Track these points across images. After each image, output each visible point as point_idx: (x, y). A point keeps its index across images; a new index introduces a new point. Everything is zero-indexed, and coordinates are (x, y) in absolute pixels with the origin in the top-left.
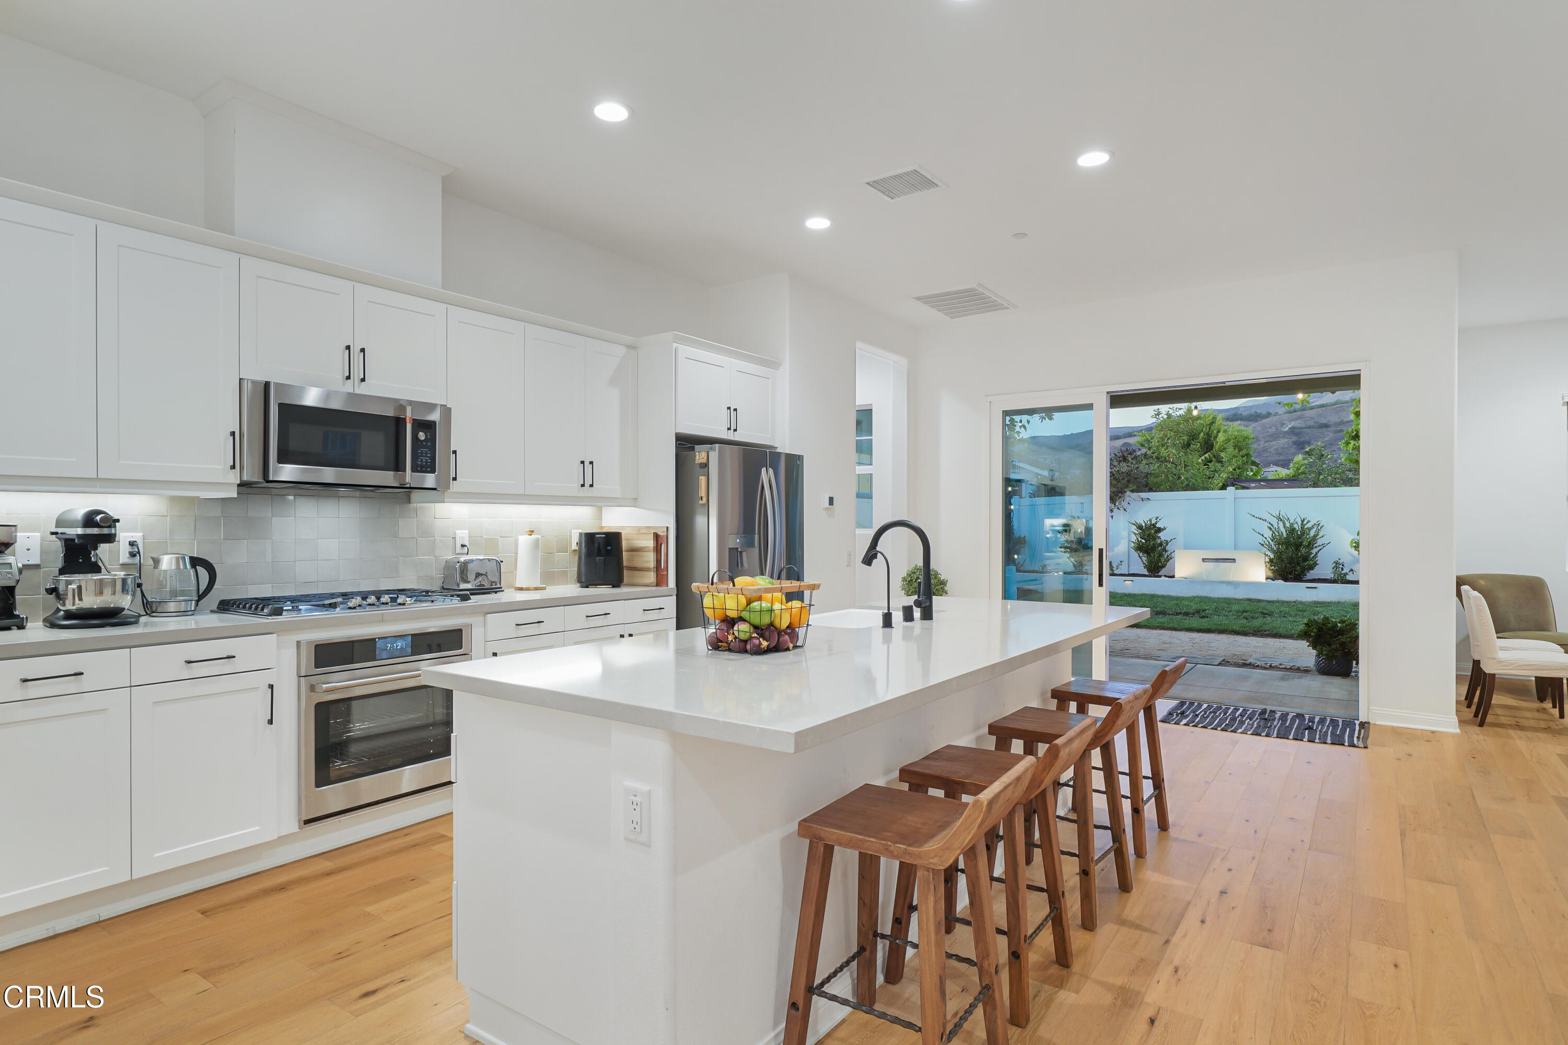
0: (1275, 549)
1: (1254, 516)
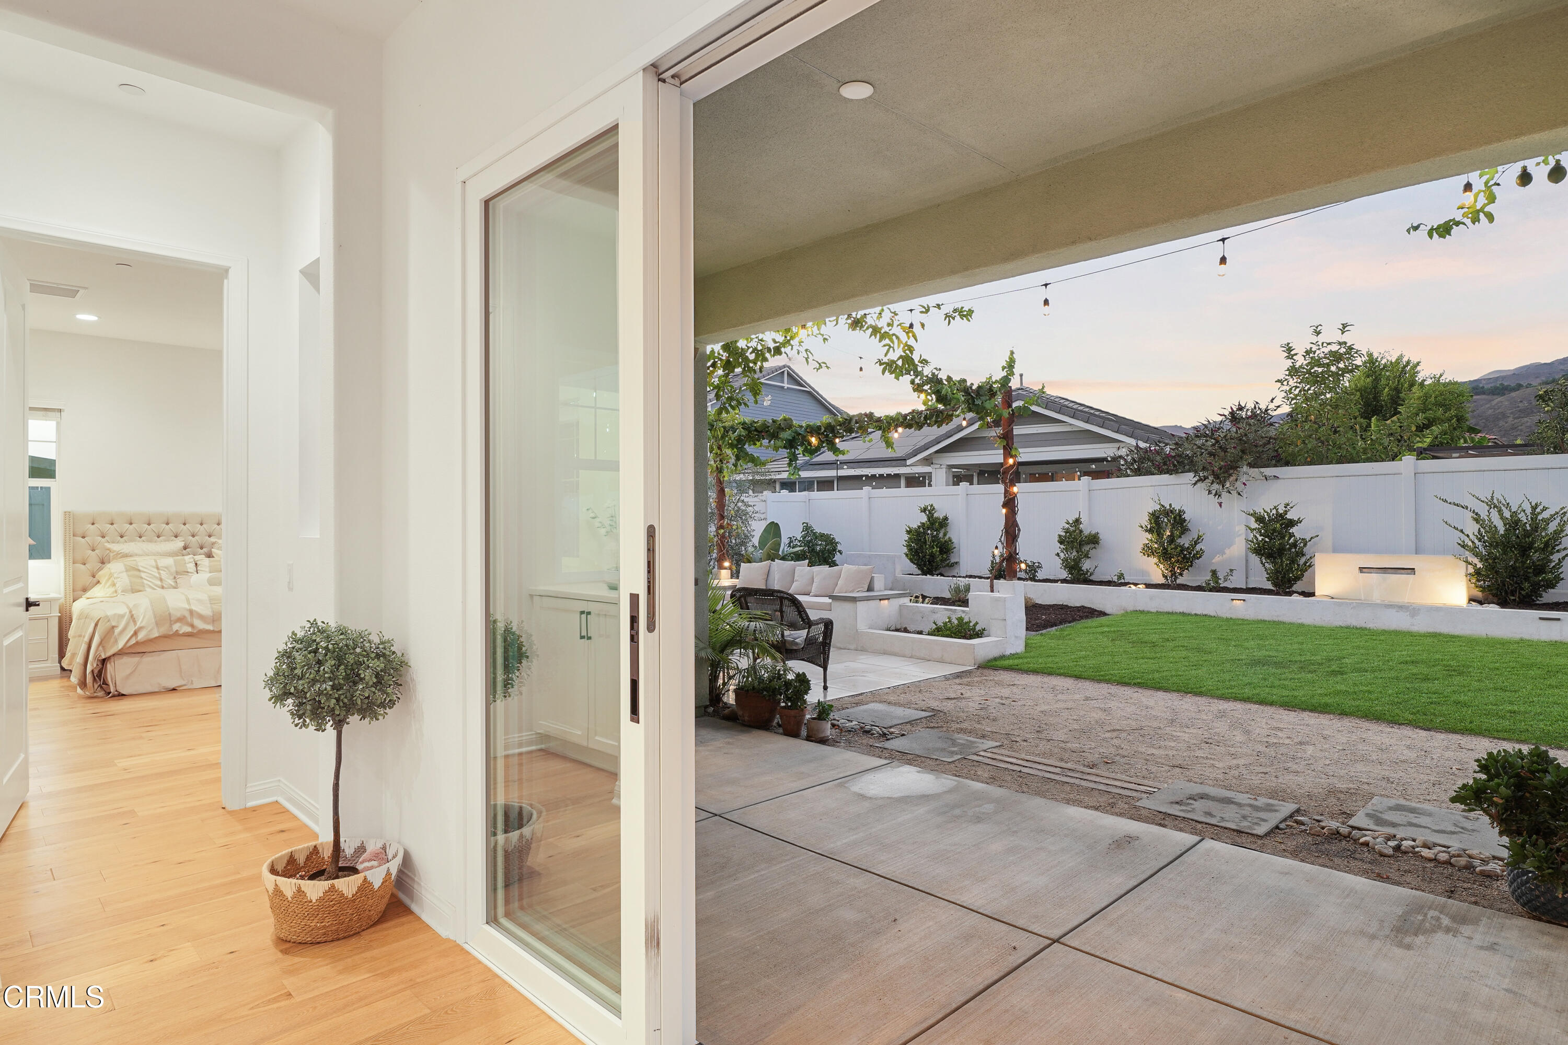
0: (1484, 552)
1: (1446, 501)
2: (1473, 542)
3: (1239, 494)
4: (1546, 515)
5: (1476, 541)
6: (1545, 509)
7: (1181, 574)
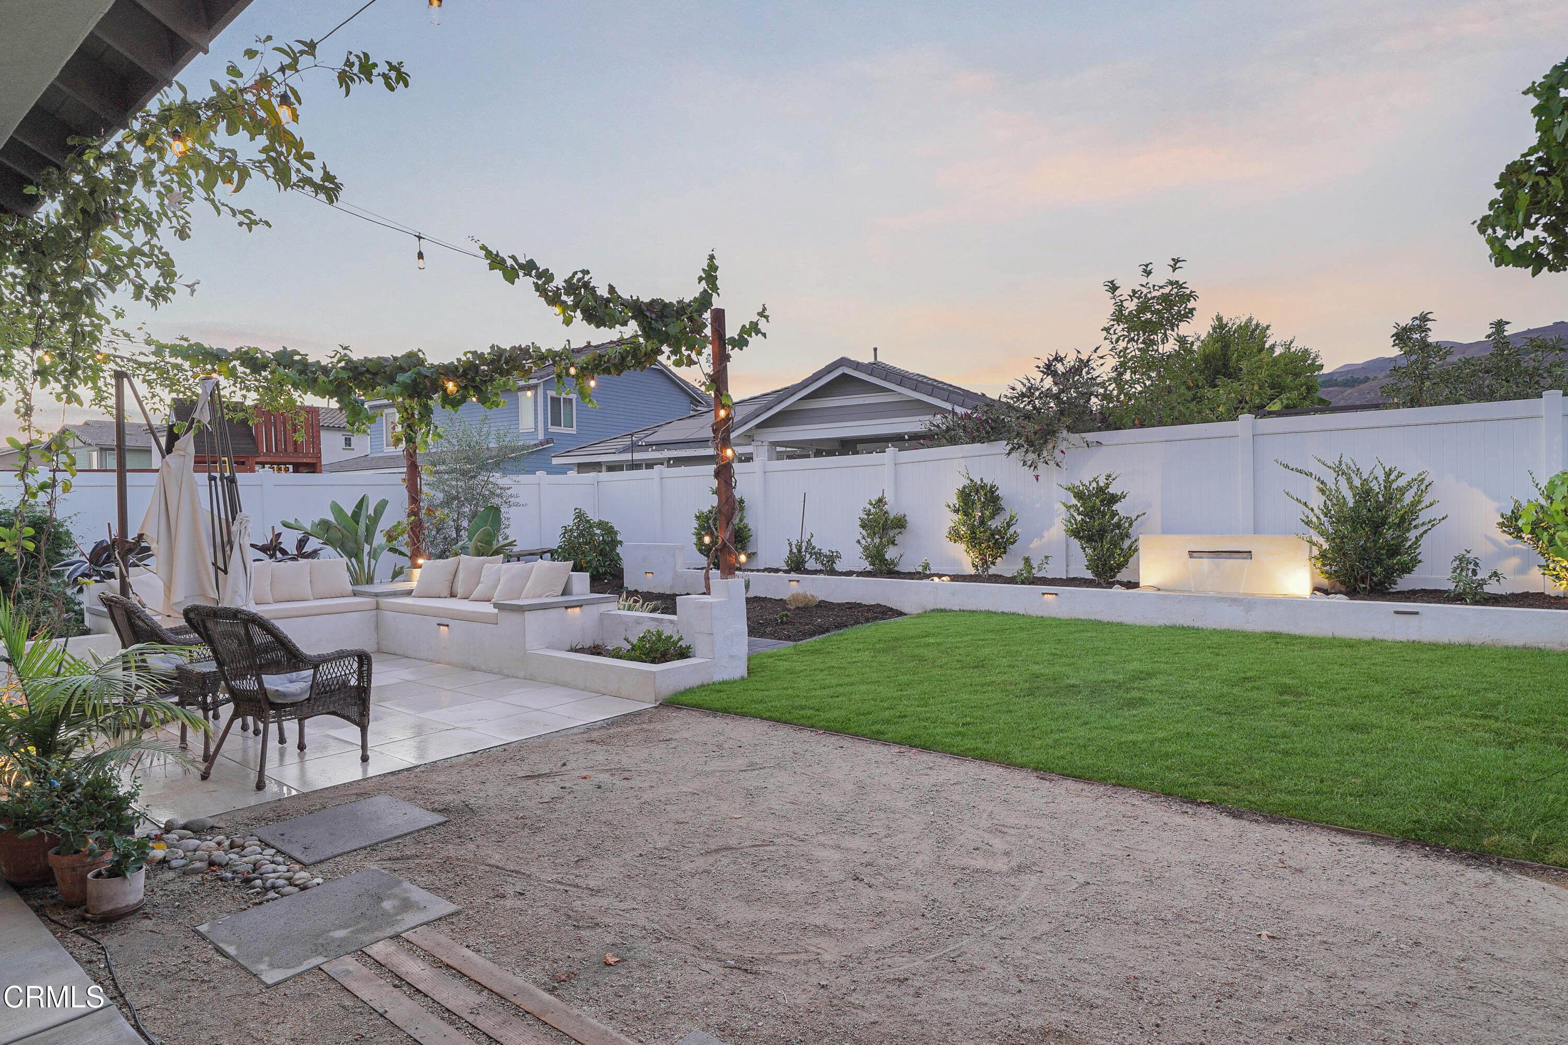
0: (1331, 531)
1: (1287, 467)
2: (1318, 518)
3: (1058, 465)
4: (1402, 482)
5: (1322, 516)
6: (1400, 475)
7: (993, 563)
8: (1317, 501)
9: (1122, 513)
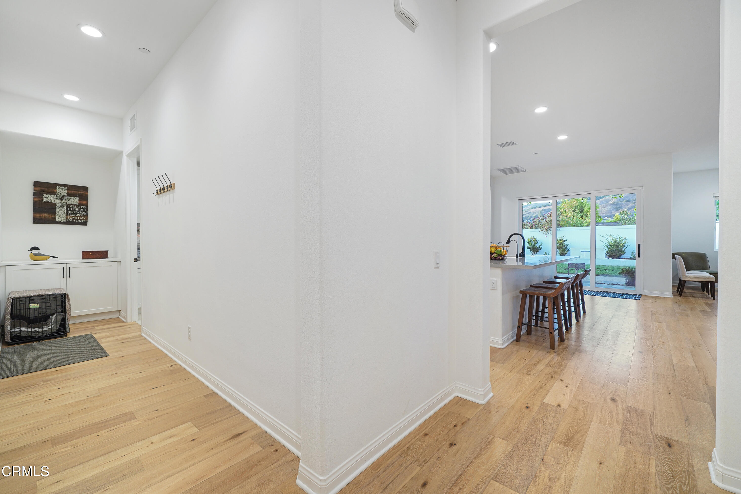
0: (609, 247)
1: (601, 236)
3: (551, 234)
4: (622, 239)
5: (607, 245)
6: (622, 238)
7: (536, 253)
8: (606, 242)
9: (566, 244)
